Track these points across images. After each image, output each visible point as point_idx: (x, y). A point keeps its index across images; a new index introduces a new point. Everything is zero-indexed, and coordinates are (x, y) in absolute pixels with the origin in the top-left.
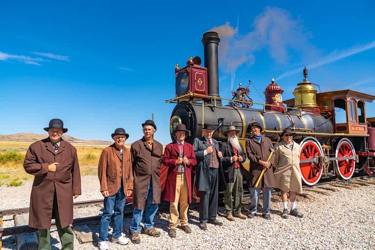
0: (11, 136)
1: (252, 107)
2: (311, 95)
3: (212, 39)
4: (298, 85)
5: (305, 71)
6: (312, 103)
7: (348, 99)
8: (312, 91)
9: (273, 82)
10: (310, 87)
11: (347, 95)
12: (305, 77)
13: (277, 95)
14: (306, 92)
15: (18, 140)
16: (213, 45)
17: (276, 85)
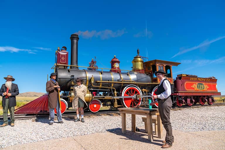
0: (22, 94)
1: (98, 70)
2: (140, 63)
3: (74, 38)
4: (134, 58)
5: (138, 50)
6: (140, 68)
7: (157, 65)
8: (140, 61)
9: (115, 57)
10: (139, 59)
11: (157, 63)
12: (138, 54)
13: (115, 64)
14: (138, 61)
15: (26, 96)
16: (75, 41)
17: (116, 59)
